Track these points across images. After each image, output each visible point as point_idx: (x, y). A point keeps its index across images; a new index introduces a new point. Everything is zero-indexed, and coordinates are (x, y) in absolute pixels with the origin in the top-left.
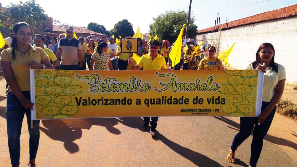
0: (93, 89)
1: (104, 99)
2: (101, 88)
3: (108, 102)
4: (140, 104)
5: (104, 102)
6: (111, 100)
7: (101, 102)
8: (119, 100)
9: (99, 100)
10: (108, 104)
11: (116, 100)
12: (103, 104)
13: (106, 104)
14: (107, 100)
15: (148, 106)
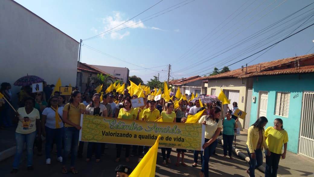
0: (112, 127)
1: (117, 133)
2: (116, 127)
3: (119, 135)
4: (136, 137)
5: (117, 135)
6: (120, 134)
7: (115, 134)
8: (125, 134)
9: (114, 134)
10: (119, 136)
11: (124, 134)
12: (116, 136)
13: (117, 136)
14: (118, 134)
15: (141, 139)
